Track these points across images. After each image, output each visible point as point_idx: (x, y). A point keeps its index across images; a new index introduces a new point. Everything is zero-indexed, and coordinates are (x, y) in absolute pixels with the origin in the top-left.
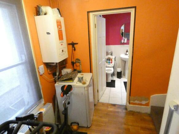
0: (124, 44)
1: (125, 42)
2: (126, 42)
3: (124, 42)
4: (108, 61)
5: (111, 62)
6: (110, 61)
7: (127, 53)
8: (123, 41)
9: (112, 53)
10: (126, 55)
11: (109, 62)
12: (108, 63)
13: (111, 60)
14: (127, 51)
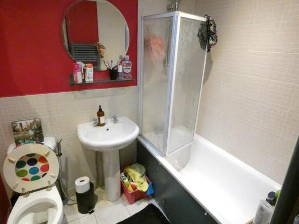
0: (84, 86)
1: (87, 80)
2: (90, 79)
3: (84, 80)
4: (27, 168)
5: (46, 168)
6: (39, 165)
7: (102, 120)
8: (79, 78)
9: (40, 128)
10: (99, 125)
11: (34, 171)
12: (29, 176)
13: (43, 159)
14: (101, 113)
